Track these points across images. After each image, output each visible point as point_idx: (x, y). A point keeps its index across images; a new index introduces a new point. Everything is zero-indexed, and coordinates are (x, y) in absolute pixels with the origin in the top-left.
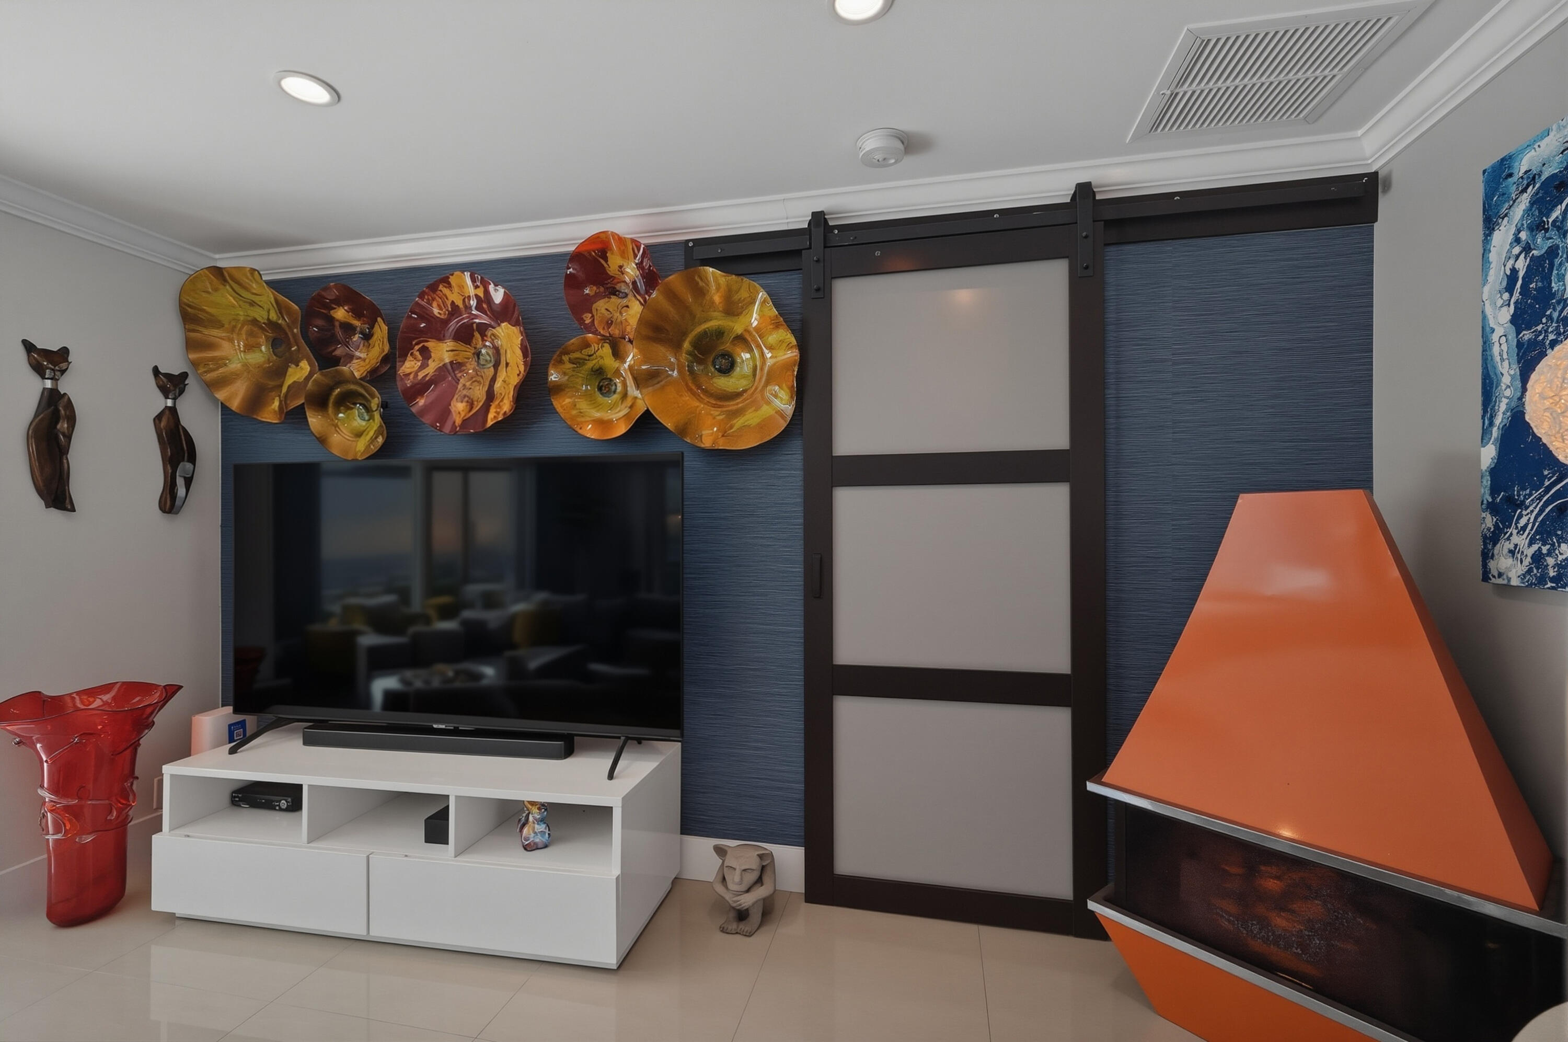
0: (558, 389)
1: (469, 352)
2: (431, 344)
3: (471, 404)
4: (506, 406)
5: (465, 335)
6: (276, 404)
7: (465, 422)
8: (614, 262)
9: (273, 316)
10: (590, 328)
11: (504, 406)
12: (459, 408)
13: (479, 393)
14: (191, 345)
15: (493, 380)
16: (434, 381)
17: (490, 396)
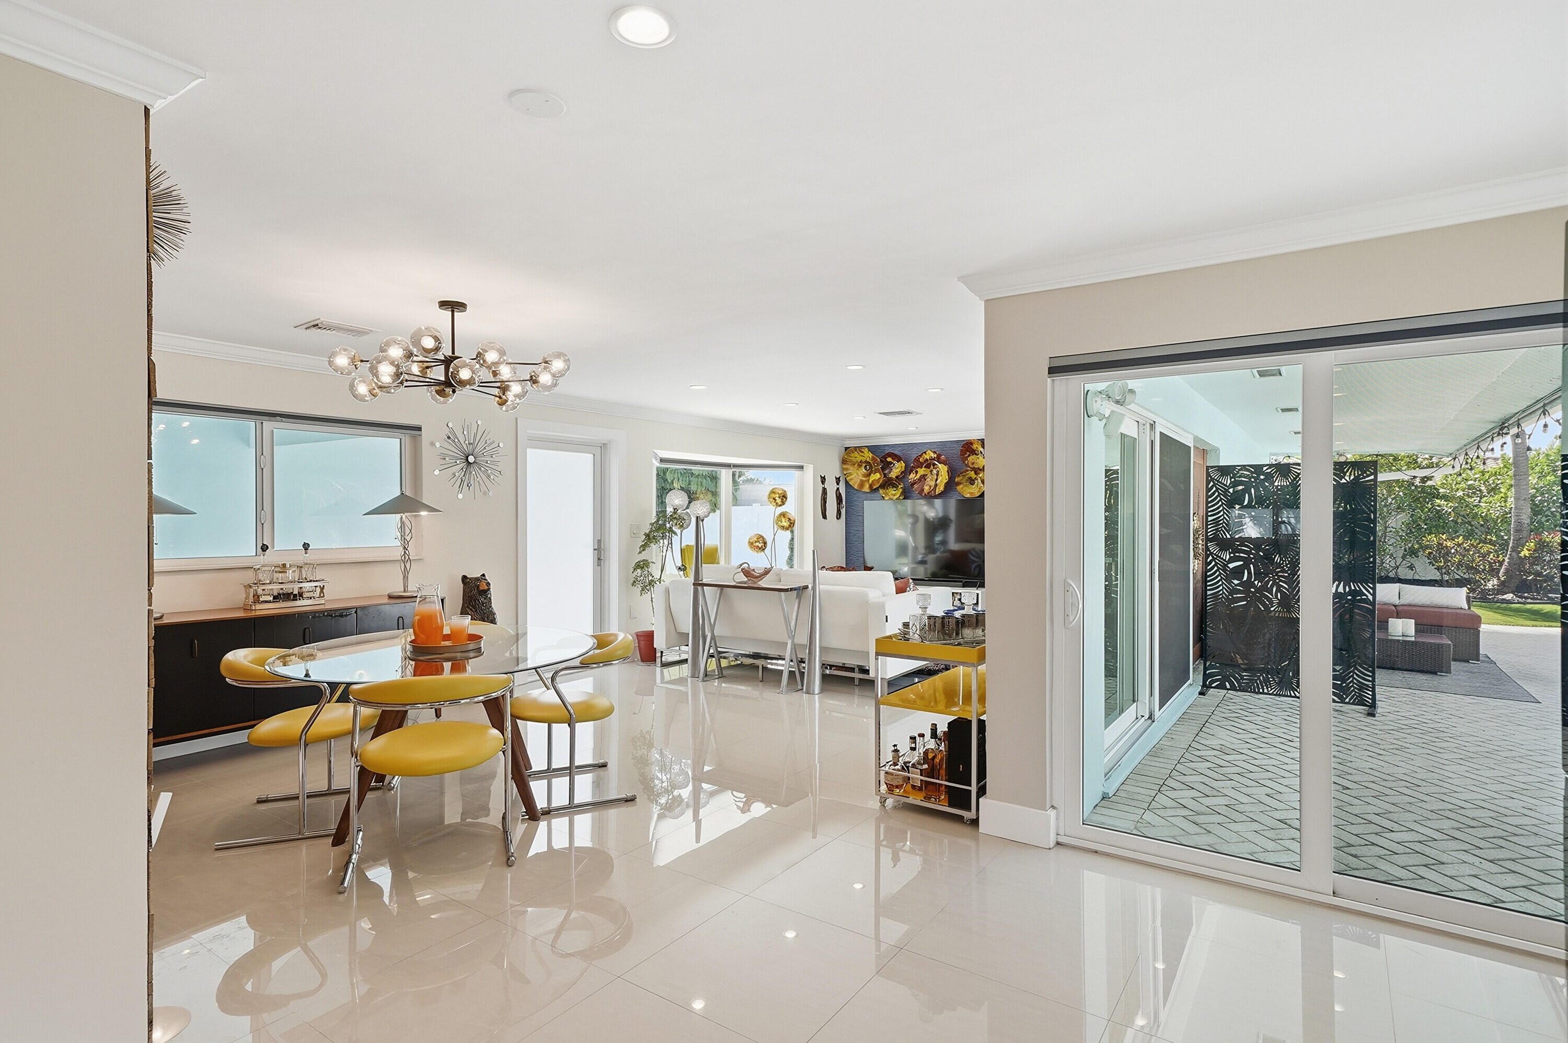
0: (959, 484)
1: (929, 470)
2: (918, 470)
3: (930, 487)
4: (942, 489)
5: (928, 467)
6: (867, 486)
7: (928, 493)
8: (974, 447)
9: (868, 460)
10: (967, 465)
11: (941, 488)
12: (926, 489)
13: (933, 483)
14: (843, 469)
15: (937, 480)
16: (920, 480)
17: (936, 485)
